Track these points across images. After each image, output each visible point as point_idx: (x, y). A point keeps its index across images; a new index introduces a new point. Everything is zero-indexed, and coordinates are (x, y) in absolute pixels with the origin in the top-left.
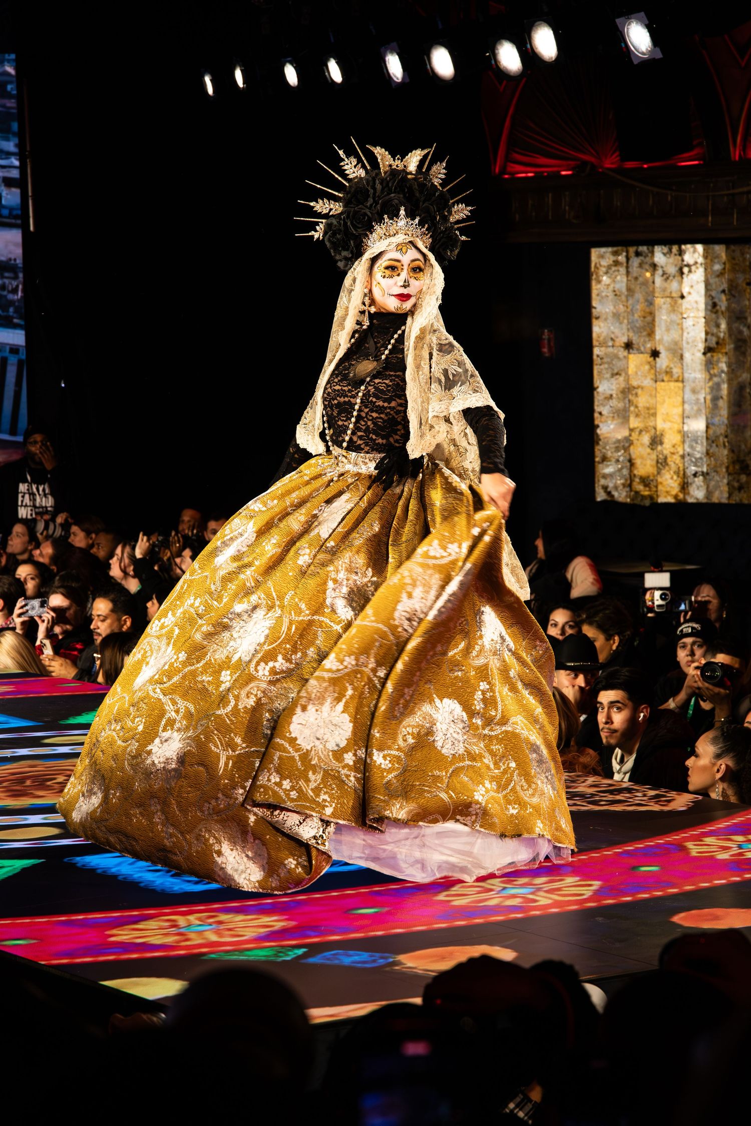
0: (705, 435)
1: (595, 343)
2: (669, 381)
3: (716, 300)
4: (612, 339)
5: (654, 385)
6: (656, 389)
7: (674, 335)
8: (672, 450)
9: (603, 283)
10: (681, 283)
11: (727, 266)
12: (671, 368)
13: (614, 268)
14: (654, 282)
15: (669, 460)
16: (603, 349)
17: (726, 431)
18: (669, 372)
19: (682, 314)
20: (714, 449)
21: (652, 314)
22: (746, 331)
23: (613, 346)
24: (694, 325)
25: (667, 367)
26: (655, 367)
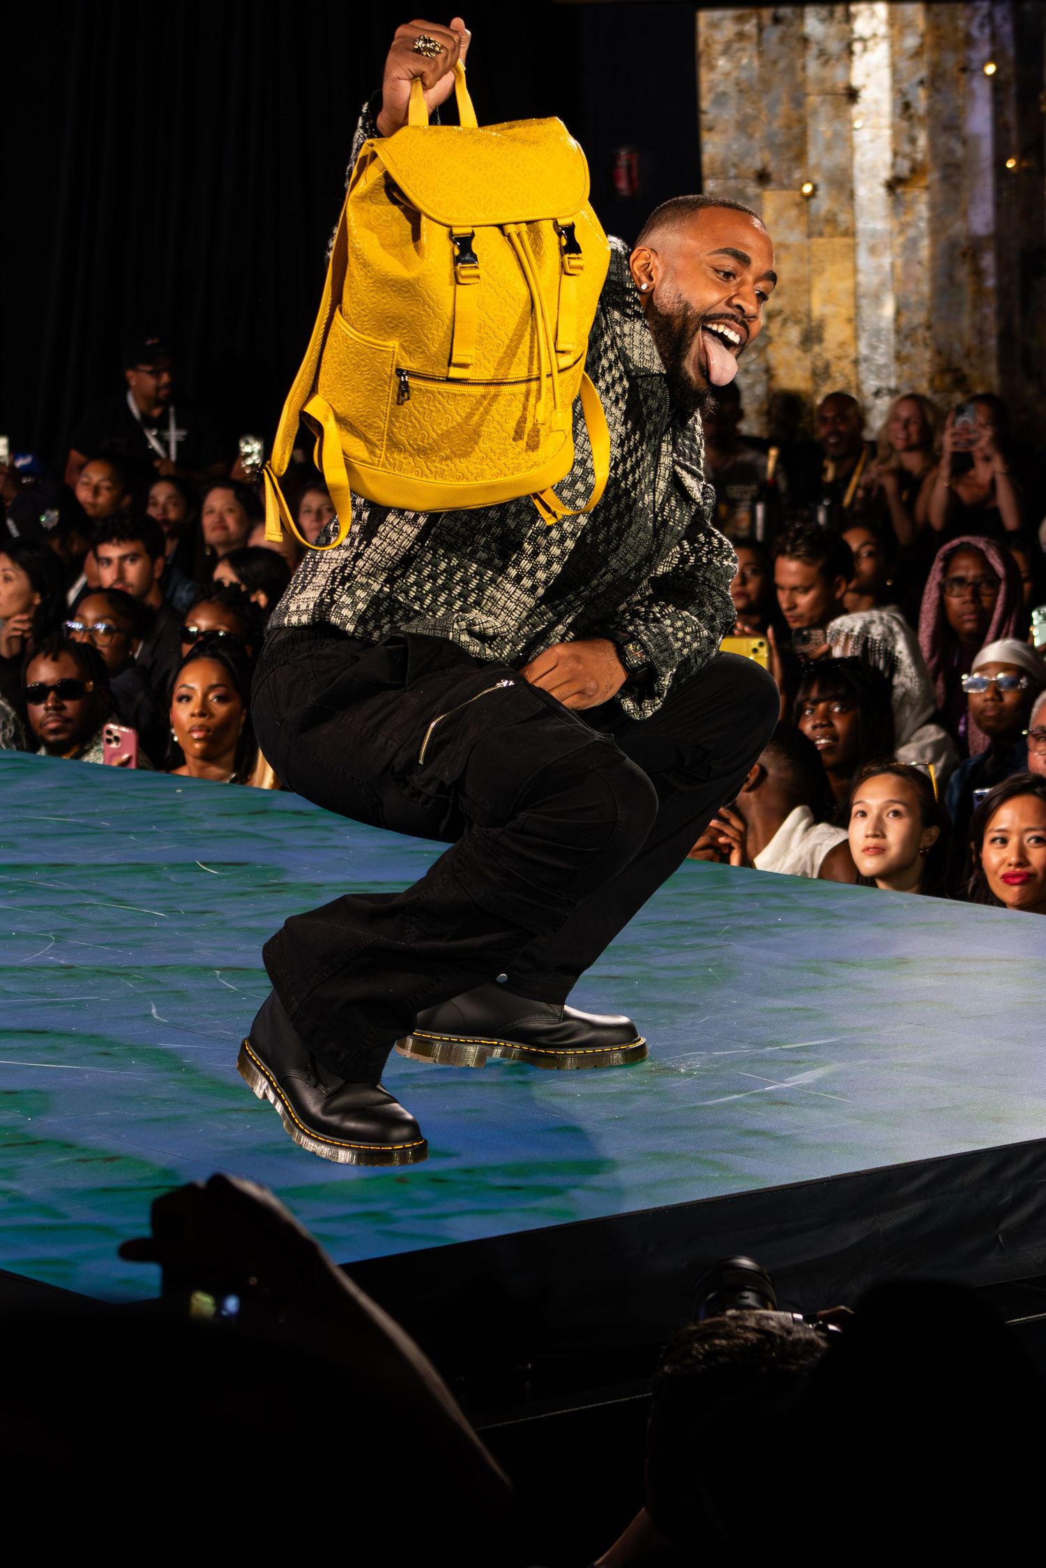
0: (892, 326)
1: (706, 170)
2: (832, 236)
3: (910, 98)
4: (735, 165)
5: (806, 241)
6: (809, 249)
7: (838, 157)
8: (839, 352)
9: (718, 70)
10: (848, 67)
11: (929, 40)
12: (835, 215)
13: (736, 46)
14: (804, 68)
15: (833, 369)
16: (720, 181)
17: (929, 321)
18: (831, 220)
19: (851, 122)
20: (907, 349)
21: (802, 121)
22: (960, 151)
23: (736, 177)
24: (872, 141)
25: (829, 211)
26: (808, 212)
